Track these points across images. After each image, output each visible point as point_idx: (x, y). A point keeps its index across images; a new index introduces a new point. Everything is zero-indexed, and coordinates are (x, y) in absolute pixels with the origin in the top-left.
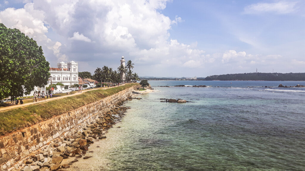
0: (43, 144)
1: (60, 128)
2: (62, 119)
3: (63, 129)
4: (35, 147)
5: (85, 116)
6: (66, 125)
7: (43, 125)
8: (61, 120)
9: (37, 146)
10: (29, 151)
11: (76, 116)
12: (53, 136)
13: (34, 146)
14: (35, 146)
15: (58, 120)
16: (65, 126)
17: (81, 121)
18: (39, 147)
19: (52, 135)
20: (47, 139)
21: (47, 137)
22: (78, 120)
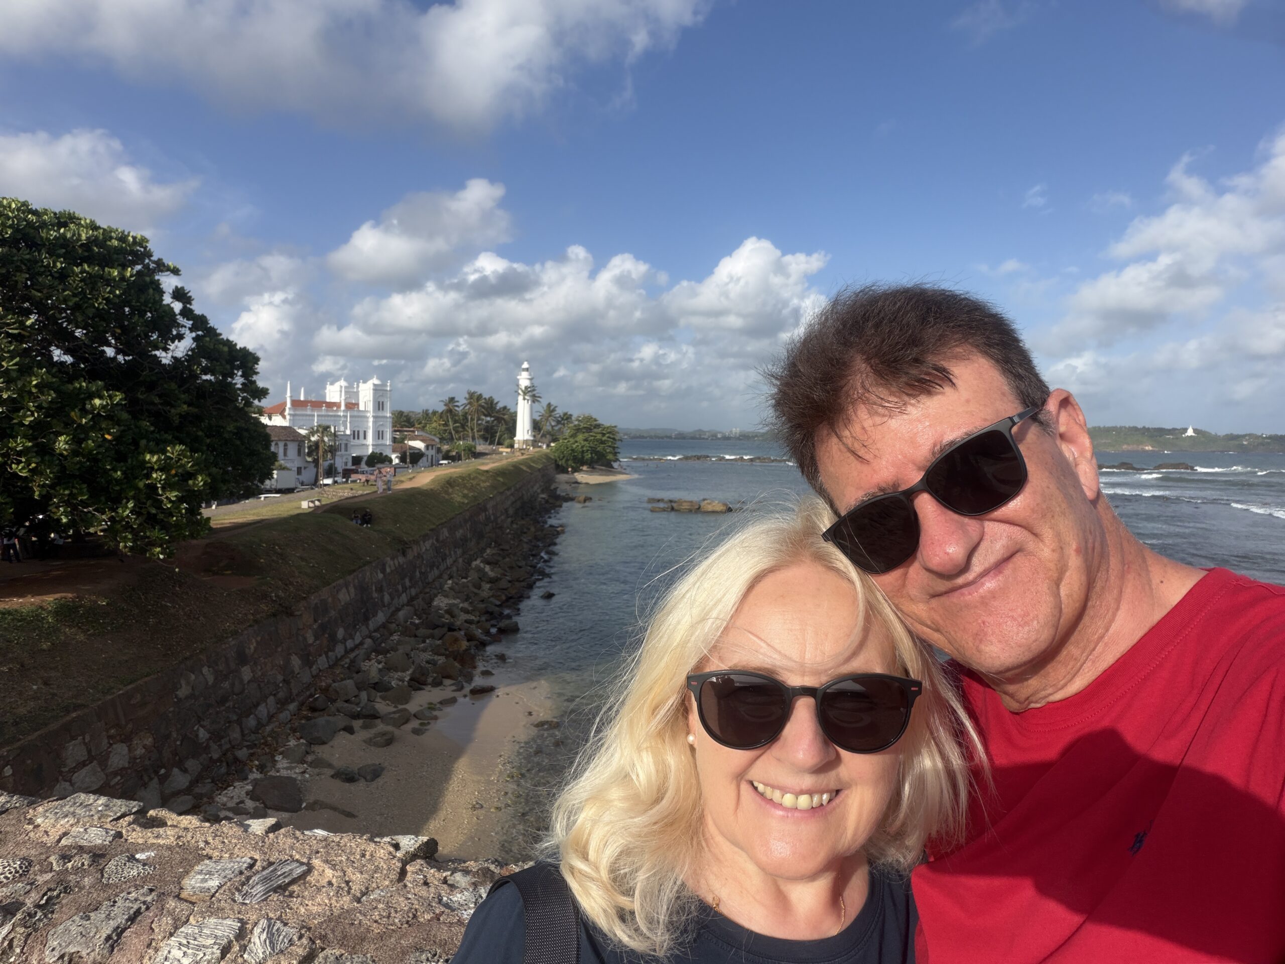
0: (346, 647)
1: (387, 598)
2: (390, 567)
3: (392, 599)
4: (325, 659)
5: (444, 559)
6: (400, 587)
7: (344, 590)
8: (388, 570)
9: (330, 654)
10: (311, 672)
11: (422, 557)
12: (370, 622)
13: (324, 656)
14: (327, 657)
15: (379, 571)
16: (397, 591)
17: (436, 572)
18: (336, 657)
19: (366, 619)
20: (356, 633)
21: (355, 627)
22: (428, 570)
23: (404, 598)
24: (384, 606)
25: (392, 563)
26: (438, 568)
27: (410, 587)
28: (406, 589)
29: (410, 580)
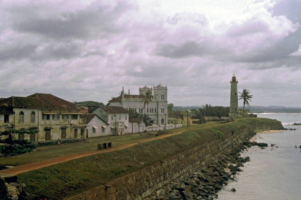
3: (154, 185)
5: (182, 169)
12: (143, 194)
15: (148, 172)
16: (157, 181)
23: (160, 185)
24: (150, 187)
25: (154, 168)
26: (179, 173)
27: (163, 180)
28: (162, 181)
29: (164, 177)
